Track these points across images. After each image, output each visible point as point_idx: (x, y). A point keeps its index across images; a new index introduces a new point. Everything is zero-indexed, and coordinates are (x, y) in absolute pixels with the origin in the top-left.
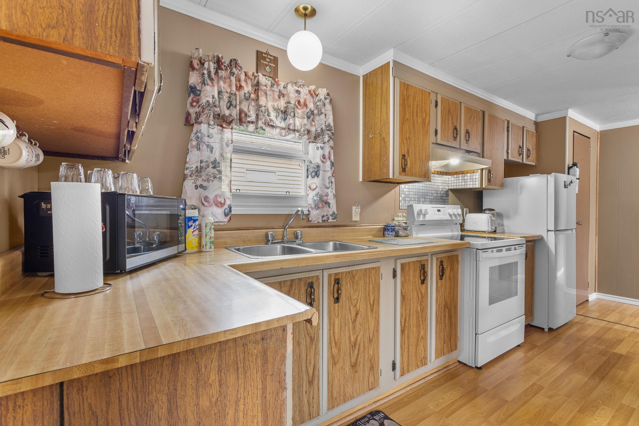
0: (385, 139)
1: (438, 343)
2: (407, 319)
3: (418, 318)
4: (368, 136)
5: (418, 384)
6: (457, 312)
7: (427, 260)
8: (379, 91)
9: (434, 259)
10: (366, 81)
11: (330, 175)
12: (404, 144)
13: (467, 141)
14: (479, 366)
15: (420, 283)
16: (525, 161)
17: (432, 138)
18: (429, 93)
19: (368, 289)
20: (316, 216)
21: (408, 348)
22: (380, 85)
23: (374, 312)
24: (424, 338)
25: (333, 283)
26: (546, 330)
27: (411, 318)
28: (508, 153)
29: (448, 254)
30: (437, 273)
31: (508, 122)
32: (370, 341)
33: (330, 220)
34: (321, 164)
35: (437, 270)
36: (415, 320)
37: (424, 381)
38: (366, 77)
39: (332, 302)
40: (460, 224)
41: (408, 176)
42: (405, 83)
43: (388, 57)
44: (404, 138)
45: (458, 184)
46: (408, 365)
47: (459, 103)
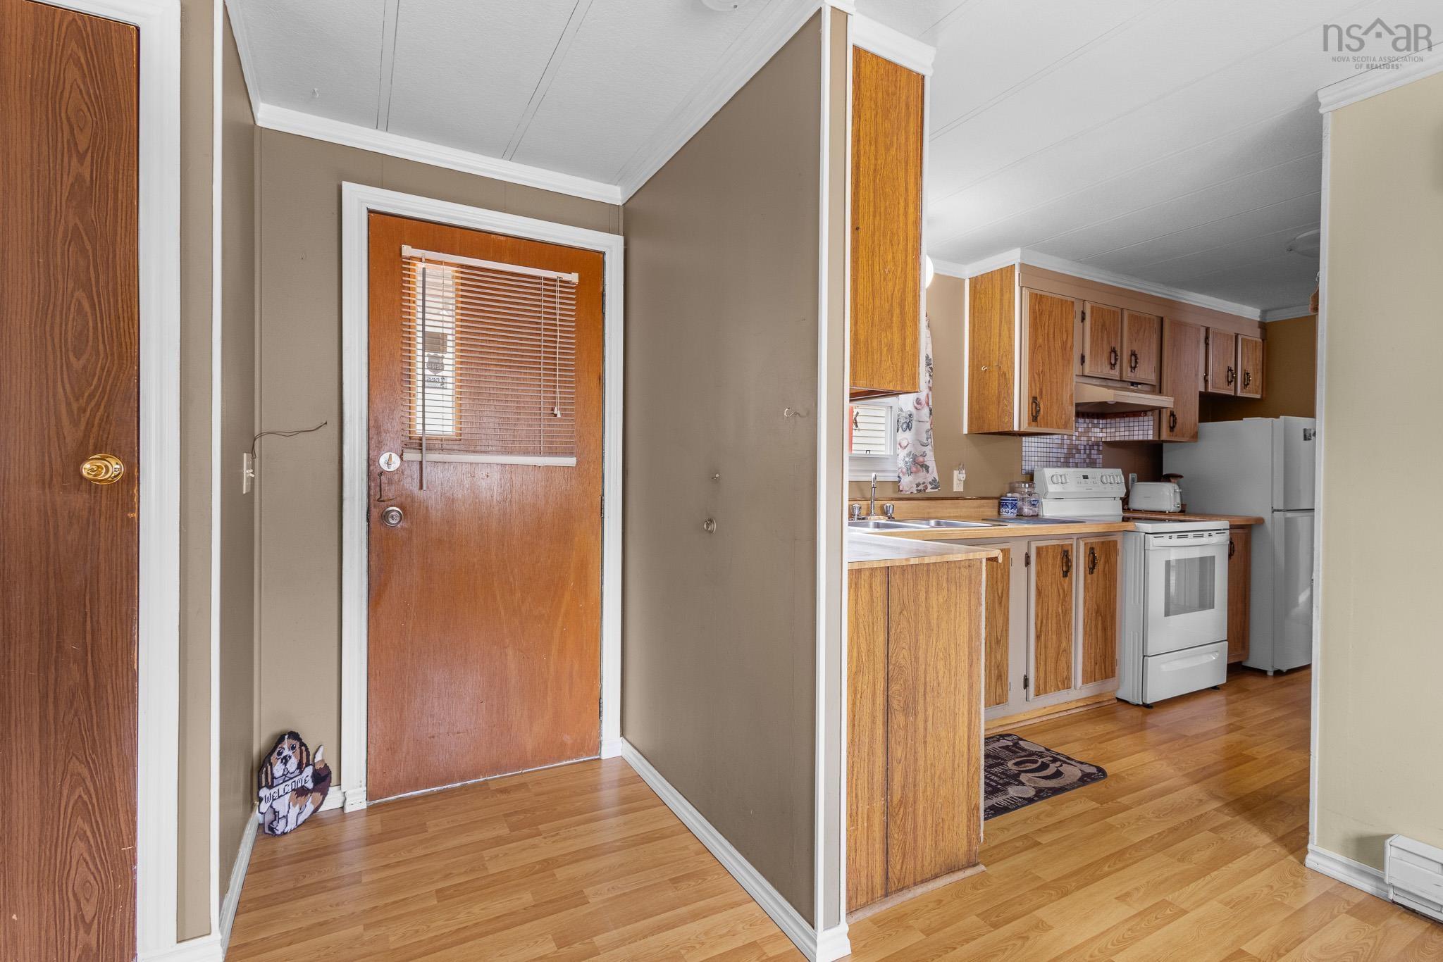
0: (1007, 375)
1: (1087, 663)
2: (1044, 621)
3: (1058, 623)
4: (979, 368)
5: (1057, 715)
6: (1115, 623)
7: (1072, 545)
8: (997, 306)
9: (1081, 544)
10: (975, 287)
11: (929, 427)
12: (1035, 381)
13: (1133, 368)
14: (1148, 702)
15: (1062, 575)
16: (1239, 393)
17: (1077, 369)
18: (1073, 302)
19: (995, 576)
20: (908, 483)
21: (1046, 661)
22: (998, 296)
23: (1003, 605)
24: (1067, 651)
26: (1270, 674)
27: (1050, 621)
28: (1206, 381)
29: (1102, 539)
30: (1085, 563)
31: (1207, 329)
32: (998, 642)
33: (929, 490)
34: (915, 411)
35: (1085, 560)
36: (1054, 625)
38: (975, 282)
40: (1121, 498)
41: (1041, 427)
42: (1037, 294)
43: (1013, 257)
44: (1037, 373)
45: (1117, 434)
46: (1045, 683)
47: (1120, 311)
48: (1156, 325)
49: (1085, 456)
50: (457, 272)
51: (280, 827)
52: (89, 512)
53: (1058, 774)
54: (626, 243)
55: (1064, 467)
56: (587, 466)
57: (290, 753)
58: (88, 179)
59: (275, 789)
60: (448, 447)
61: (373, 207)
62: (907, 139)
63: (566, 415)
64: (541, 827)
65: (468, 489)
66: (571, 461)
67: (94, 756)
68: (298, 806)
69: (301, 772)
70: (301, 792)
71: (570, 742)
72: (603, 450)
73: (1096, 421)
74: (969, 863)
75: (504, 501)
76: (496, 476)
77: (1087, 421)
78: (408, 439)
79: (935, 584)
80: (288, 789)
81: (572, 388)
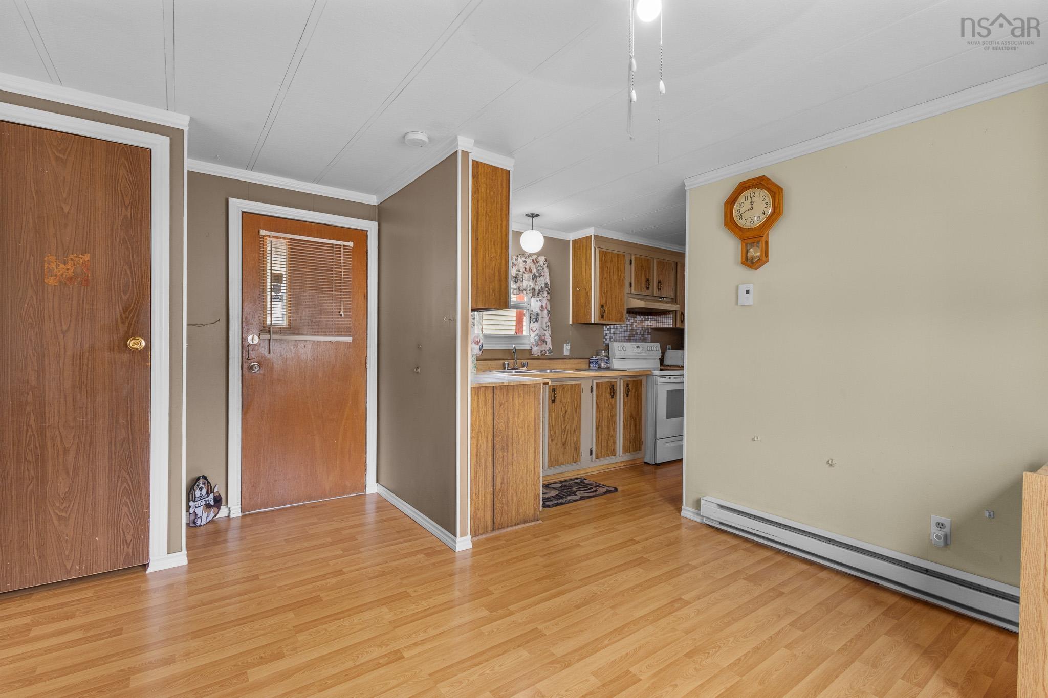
0: (589, 293)
1: (625, 443)
2: (601, 421)
3: (609, 422)
4: (576, 289)
5: (610, 470)
6: (641, 423)
7: (616, 382)
8: (584, 256)
9: (622, 381)
10: (575, 245)
11: (547, 321)
12: (602, 296)
13: (660, 289)
14: (657, 462)
15: (610, 397)
17: (627, 289)
18: (624, 255)
19: (573, 397)
20: (536, 350)
21: (601, 441)
22: (584, 251)
23: (577, 412)
24: (614, 436)
25: (551, 391)
27: (604, 421)
29: (634, 379)
30: (624, 391)
32: (575, 431)
33: (547, 354)
34: (539, 312)
36: (606, 423)
37: (615, 469)
38: (575, 242)
39: (551, 402)
40: (659, 359)
41: (606, 320)
42: (603, 251)
43: (590, 232)
44: (603, 293)
45: (657, 324)
46: (601, 453)
47: (652, 260)
48: (673, 266)
49: (641, 336)
50: (288, 242)
51: (199, 522)
52: (130, 363)
53: (596, 491)
54: (379, 226)
55: (628, 342)
56: (358, 341)
57: (203, 486)
58: (130, 217)
59: (196, 503)
60: (283, 332)
61: (244, 210)
62: (502, 198)
63: (347, 315)
64: (334, 519)
65: (294, 353)
66: (350, 339)
67: (131, 470)
68: (206, 513)
69: (208, 496)
70: (208, 506)
71: (349, 485)
72: (367, 333)
73: (647, 317)
74: (534, 519)
75: (314, 359)
76: (309, 347)
77: (642, 317)
78: (262, 328)
79: (517, 394)
80: (202, 503)
81: (350, 301)
